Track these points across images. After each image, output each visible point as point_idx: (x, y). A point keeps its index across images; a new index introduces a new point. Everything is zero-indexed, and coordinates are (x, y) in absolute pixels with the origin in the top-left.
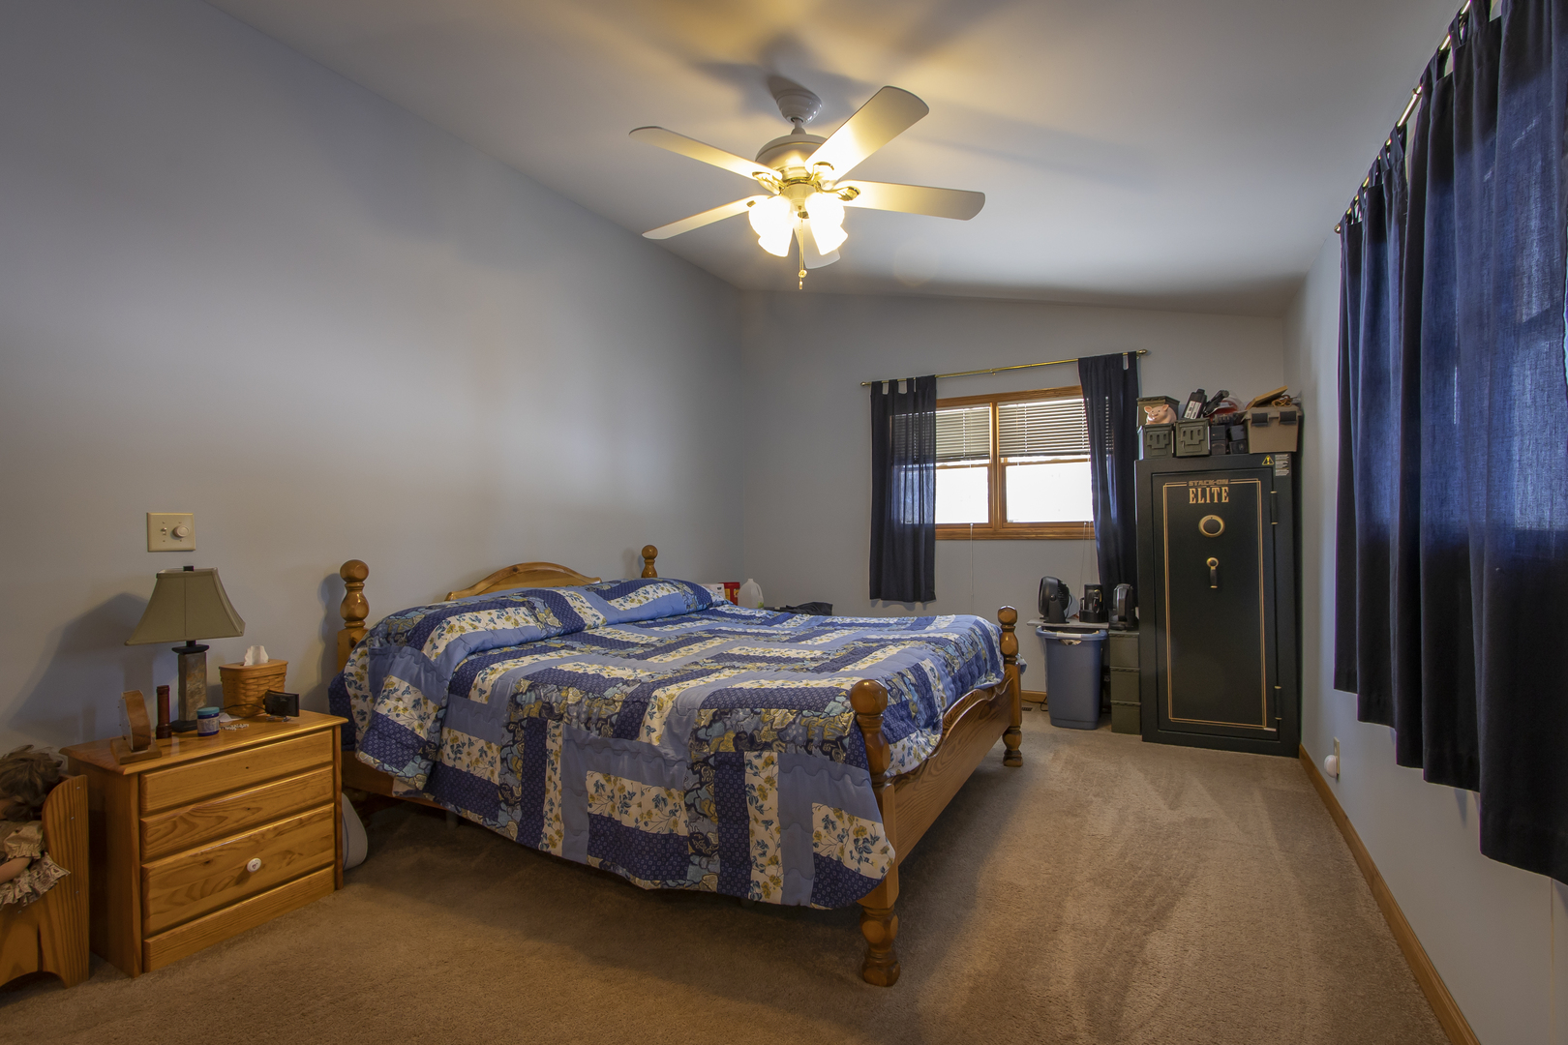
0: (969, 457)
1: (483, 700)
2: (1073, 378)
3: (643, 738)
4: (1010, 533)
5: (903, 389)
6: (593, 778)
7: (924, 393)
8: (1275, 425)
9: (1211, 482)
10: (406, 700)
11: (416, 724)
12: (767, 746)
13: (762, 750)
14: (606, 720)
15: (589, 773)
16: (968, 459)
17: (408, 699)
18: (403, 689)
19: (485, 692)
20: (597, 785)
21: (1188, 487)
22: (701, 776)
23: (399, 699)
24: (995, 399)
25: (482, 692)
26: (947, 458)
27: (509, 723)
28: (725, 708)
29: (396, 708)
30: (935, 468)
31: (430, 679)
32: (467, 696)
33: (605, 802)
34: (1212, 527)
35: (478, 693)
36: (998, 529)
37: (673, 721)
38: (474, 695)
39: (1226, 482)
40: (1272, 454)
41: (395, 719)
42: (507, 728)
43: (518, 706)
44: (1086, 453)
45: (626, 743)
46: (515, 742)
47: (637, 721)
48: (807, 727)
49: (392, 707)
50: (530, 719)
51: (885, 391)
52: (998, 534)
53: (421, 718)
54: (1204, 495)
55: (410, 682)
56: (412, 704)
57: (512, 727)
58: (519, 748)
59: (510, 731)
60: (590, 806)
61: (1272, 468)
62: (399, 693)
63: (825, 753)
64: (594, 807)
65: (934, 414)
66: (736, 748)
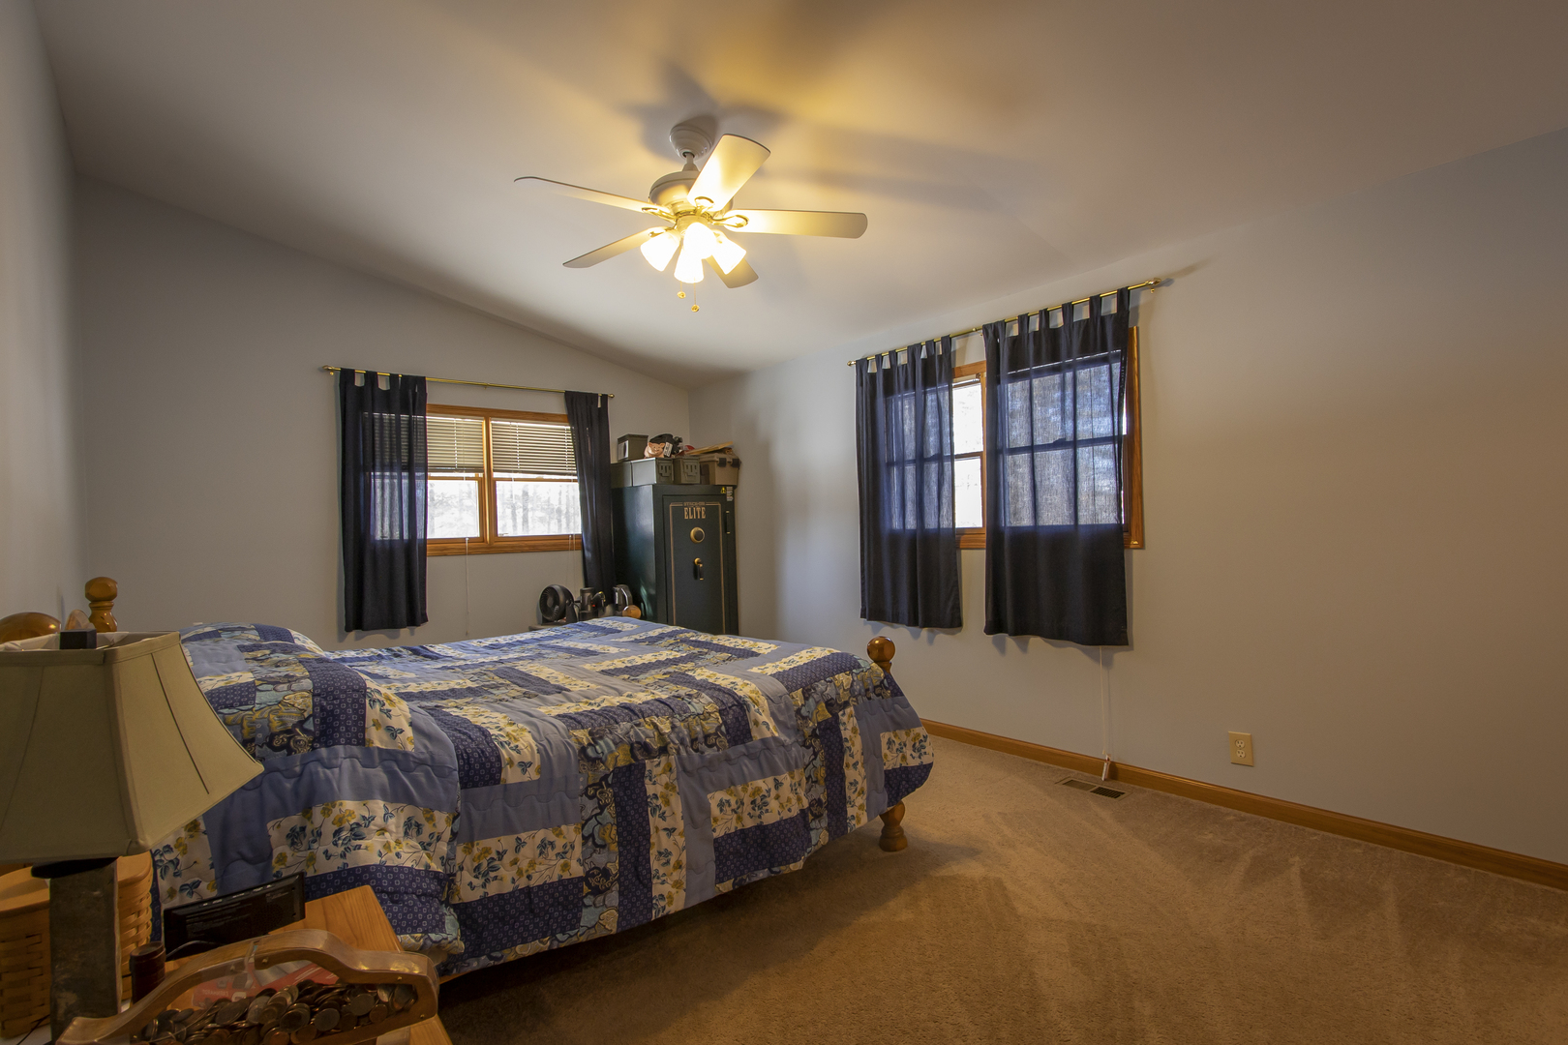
0: (461, 469)
1: (532, 774)
2: (558, 406)
3: (756, 735)
4: (505, 547)
5: (383, 385)
6: (715, 798)
7: (410, 394)
8: (728, 465)
9: (696, 504)
10: (393, 828)
11: (426, 859)
12: (846, 704)
13: (844, 708)
14: (716, 734)
15: (709, 796)
16: (462, 471)
17: (395, 824)
18: (381, 812)
19: (530, 764)
20: (721, 805)
21: (684, 507)
22: (814, 748)
23: (382, 831)
24: (488, 414)
25: (524, 766)
26: (438, 468)
27: (586, 789)
28: (807, 685)
29: (387, 846)
30: (426, 478)
31: (423, 780)
32: (497, 781)
33: (730, 817)
34: (698, 536)
35: (519, 769)
36: (489, 544)
37: (776, 711)
38: (512, 776)
39: (703, 503)
40: (725, 486)
41: (397, 862)
42: (587, 795)
43: (594, 761)
44: (574, 475)
45: (741, 748)
46: (602, 808)
47: (743, 723)
48: (863, 681)
49: (379, 847)
50: (617, 770)
51: (359, 382)
52: (492, 548)
53: (425, 846)
54: (692, 513)
55: (385, 798)
56: (402, 830)
57: (591, 792)
58: (609, 814)
59: (591, 798)
60: (714, 830)
61: (725, 495)
62: (379, 820)
63: (878, 695)
64: (718, 830)
65: (425, 419)
66: (831, 713)
